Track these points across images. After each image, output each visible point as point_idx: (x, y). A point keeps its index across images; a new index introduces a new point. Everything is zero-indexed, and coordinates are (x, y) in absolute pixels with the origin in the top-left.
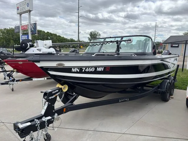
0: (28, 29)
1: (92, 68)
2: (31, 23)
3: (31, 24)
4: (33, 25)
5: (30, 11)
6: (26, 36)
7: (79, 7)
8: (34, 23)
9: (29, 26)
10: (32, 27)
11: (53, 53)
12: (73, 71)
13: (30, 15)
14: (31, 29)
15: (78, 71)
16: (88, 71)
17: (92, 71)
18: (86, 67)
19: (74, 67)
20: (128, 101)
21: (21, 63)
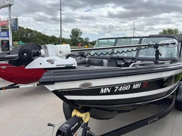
0: (7, 24)
1: (127, 85)
2: (12, 18)
3: (11, 20)
4: (13, 21)
5: (10, 6)
6: (6, 33)
7: (61, 4)
8: (15, 19)
9: (9, 22)
10: (12, 23)
11: (74, 66)
12: (102, 93)
13: (10, 9)
14: (11, 25)
15: (109, 91)
16: (122, 90)
17: (127, 89)
18: (120, 85)
19: (104, 87)
20: (157, 120)
21: (5, 67)
